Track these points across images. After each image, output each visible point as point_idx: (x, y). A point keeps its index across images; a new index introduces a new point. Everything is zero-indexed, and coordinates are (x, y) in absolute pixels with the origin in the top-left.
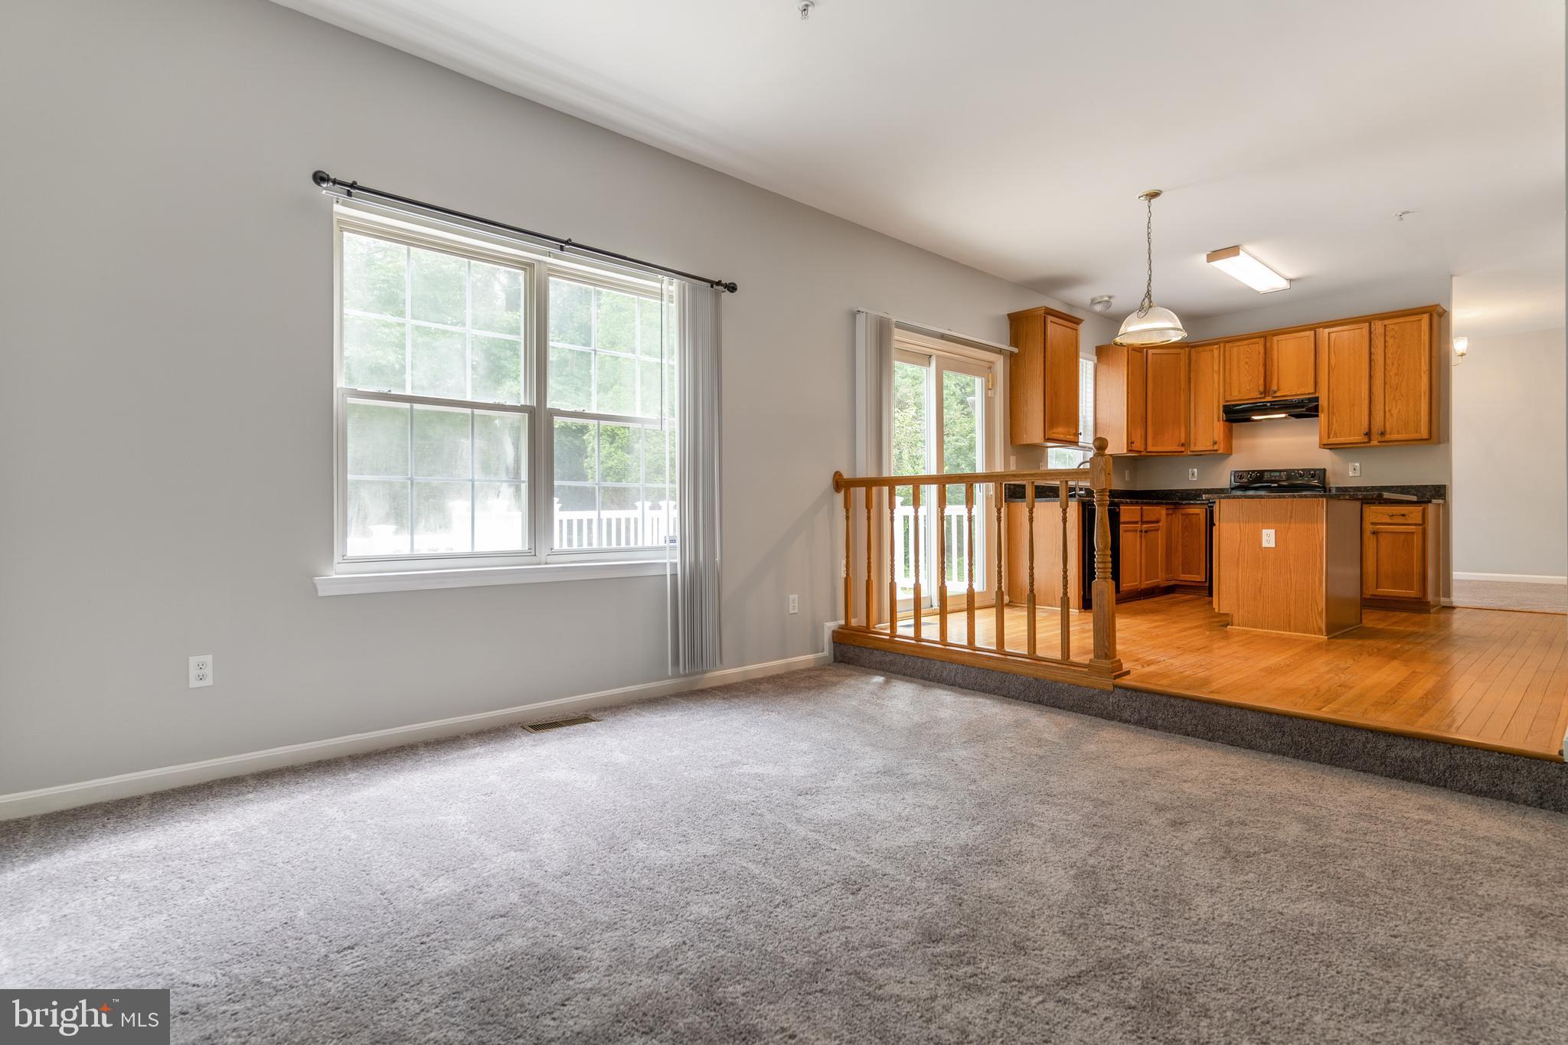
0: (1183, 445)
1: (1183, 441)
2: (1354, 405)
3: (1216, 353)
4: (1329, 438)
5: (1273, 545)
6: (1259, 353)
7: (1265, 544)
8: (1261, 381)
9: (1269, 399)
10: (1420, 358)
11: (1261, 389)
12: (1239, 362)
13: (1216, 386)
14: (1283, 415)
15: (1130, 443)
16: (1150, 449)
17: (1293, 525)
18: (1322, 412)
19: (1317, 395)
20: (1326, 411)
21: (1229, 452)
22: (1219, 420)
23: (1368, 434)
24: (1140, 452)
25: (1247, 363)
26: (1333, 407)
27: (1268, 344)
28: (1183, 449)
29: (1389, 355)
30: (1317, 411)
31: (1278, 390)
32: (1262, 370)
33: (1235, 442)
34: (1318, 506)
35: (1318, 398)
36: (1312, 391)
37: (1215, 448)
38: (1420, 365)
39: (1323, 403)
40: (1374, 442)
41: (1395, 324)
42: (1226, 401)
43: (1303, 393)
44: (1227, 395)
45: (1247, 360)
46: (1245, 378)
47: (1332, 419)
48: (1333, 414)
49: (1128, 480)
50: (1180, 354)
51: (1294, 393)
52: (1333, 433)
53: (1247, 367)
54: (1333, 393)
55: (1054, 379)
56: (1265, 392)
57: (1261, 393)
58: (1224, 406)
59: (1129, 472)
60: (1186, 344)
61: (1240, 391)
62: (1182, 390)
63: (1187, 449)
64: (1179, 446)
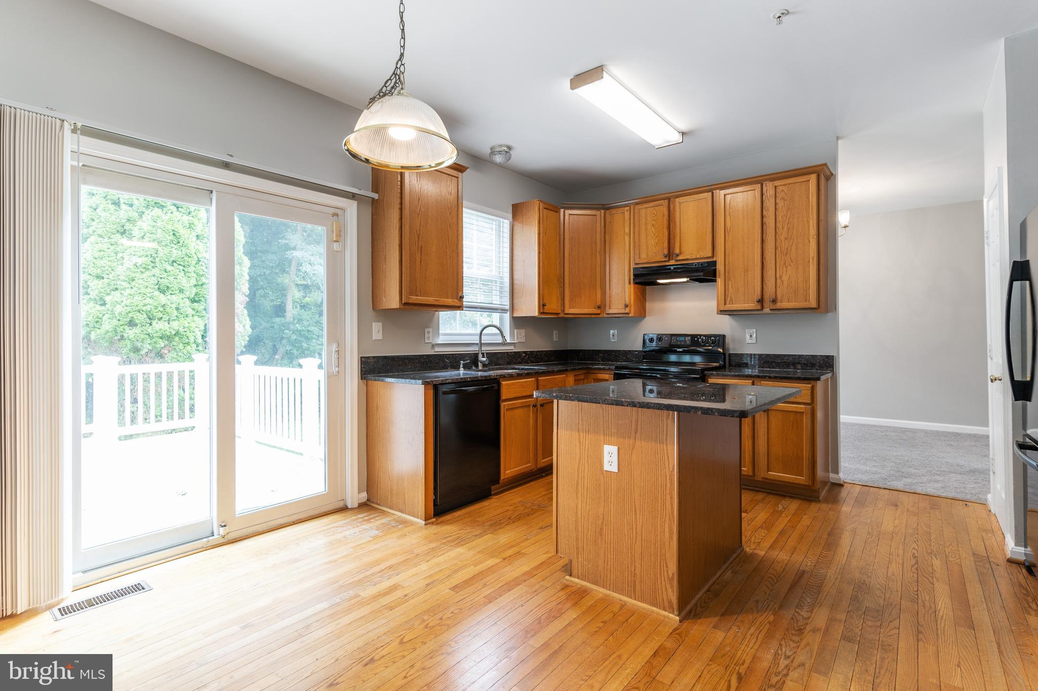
0: (599, 307)
1: (599, 303)
2: (747, 271)
3: (627, 214)
4: (725, 304)
5: (614, 469)
6: (664, 215)
7: (607, 467)
8: (666, 245)
9: (672, 262)
10: (808, 222)
11: (666, 252)
12: (646, 224)
13: (627, 248)
14: (685, 280)
15: (542, 305)
16: (569, 310)
17: (638, 443)
18: (719, 277)
19: (714, 259)
20: (722, 276)
21: (642, 313)
22: (630, 283)
23: (761, 301)
24: (558, 314)
25: (653, 225)
26: (729, 273)
27: (672, 206)
28: (599, 311)
29: (779, 218)
30: (715, 276)
31: (681, 253)
32: (666, 233)
33: (648, 305)
34: (667, 419)
35: (716, 261)
36: (710, 255)
37: (627, 311)
38: (809, 229)
39: (720, 267)
40: (767, 310)
41: (785, 185)
42: (636, 264)
43: (702, 256)
44: (637, 258)
45: (653, 222)
46: (652, 241)
47: (728, 284)
48: (729, 279)
49: (557, 340)
50: (596, 215)
51: (694, 257)
52: (729, 299)
53: (653, 229)
54: (729, 257)
55: (417, 232)
56: (670, 255)
57: (666, 257)
58: (634, 269)
59: (557, 332)
60: (602, 206)
61: (647, 254)
62: (598, 252)
63: (602, 312)
64: (595, 308)
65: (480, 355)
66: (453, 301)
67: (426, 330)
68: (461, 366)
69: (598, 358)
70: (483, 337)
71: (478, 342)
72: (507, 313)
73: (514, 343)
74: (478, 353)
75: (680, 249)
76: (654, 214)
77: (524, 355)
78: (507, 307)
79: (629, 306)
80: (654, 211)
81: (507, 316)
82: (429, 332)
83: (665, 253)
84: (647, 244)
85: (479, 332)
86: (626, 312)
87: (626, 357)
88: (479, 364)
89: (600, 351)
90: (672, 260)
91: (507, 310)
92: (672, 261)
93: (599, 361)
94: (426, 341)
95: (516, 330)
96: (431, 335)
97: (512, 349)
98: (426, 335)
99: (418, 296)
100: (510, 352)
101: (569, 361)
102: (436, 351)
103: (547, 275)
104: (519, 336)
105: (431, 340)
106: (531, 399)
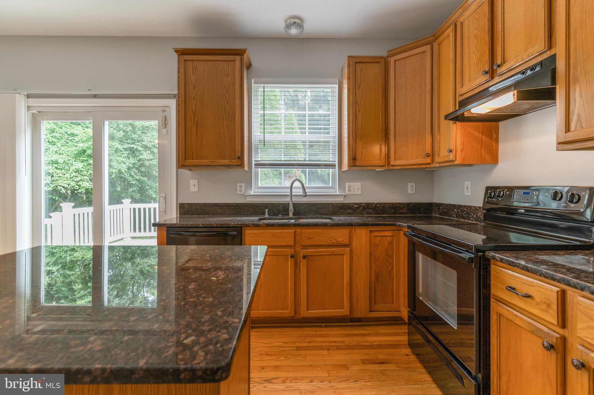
1: (429, 152)
3: (452, 35)
4: (567, 130)
6: (485, 15)
8: (487, 56)
11: (487, 67)
13: (452, 78)
19: (552, 52)
24: (382, 166)
25: (475, 36)
28: (429, 160)
31: (504, 62)
32: (487, 39)
33: (501, 147)
35: (555, 56)
37: (451, 157)
39: (560, 64)
44: (460, 88)
45: (475, 32)
46: (475, 58)
49: (414, 192)
50: (425, 51)
51: (521, 61)
53: (475, 41)
55: (193, 111)
58: (460, 103)
59: (414, 184)
60: (432, 38)
61: (471, 78)
63: (433, 161)
64: (424, 158)
65: (290, 206)
66: (230, 161)
67: (239, 185)
68: (267, 213)
69: (454, 214)
72: (336, 168)
73: (345, 196)
74: (288, 204)
75: (504, 56)
76: (476, 19)
77: (356, 206)
78: (337, 163)
79: (454, 152)
80: (477, 16)
81: (337, 171)
82: (241, 186)
84: (469, 65)
86: (451, 159)
87: (477, 216)
89: (454, 206)
90: (496, 75)
91: (334, 166)
92: (495, 79)
93: (454, 217)
94: (238, 193)
95: (347, 184)
96: (243, 188)
97: (341, 200)
98: (238, 188)
99: (194, 159)
100: (336, 203)
101: (433, 215)
102: (249, 200)
103: (362, 129)
104: (352, 189)
105: (243, 192)
106: (288, 250)
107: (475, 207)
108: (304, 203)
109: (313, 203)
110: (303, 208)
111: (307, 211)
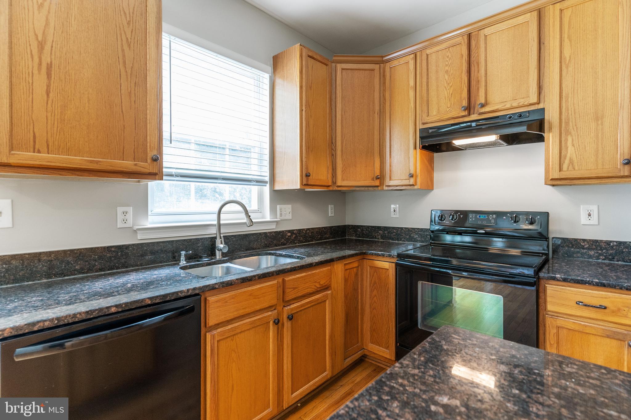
0: (377, 178)
1: (377, 173)
3: (412, 63)
4: (560, 170)
6: (462, 56)
8: (465, 94)
9: (474, 117)
11: (465, 103)
12: (438, 72)
13: (412, 105)
14: (492, 139)
15: (306, 175)
16: (339, 183)
18: (550, 129)
19: (541, 106)
20: (556, 130)
21: (429, 187)
22: (415, 148)
24: (329, 186)
25: (447, 72)
26: (567, 123)
27: (473, 44)
28: (377, 183)
30: (542, 131)
31: (486, 103)
32: (465, 78)
33: (437, 176)
35: (543, 110)
36: (535, 100)
37: (412, 181)
39: (551, 116)
42: (423, 124)
43: (521, 104)
44: (425, 115)
45: (447, 68)
46: (446, 92)
47: (566, 140)
48: (568, 133)
49: (333, 215)
50: (373, 70)
51: (508, 106)
52: (567, 162)
53: (446, 77)
54: (567, 101)
56: (469, 109)
57: (465, 110)
58: (421, 130)
59: (333, 206)
60: (380, 59)
61: (439, 110)
62: (376, 113)
63: (382, 184)
64: (373, 179)
65: (218, 241)
67: (120, 210)
68: (183, 258)
69: (378, 235)
70: (222, 216)
71: (215, 222)
72: (266, 186)
73: (277, 222)
74: (215, 238)
75: (486, 98)
76: (448, 57)
77: (289, 234)
78: (267, 179)
79: (414, 177)
80: (448, 54)
81: (267, 189)
82: (125, 213)
83: (464, 105)
84: (438, 97)
85: (217, 210)
86: (411, 183)
87: (410, 236)
88: (217, 252)
89: (379, 228)
90: (474, 114)
91: (266, 182)
92: (472, 116)
93: (378, 239)
94: (120, 225)
95: (278, 206)
96: (130, 216)
97: (273, 228)
98: (120, 217)
99: (39, 152)
100: (269, 232)
101: (347, 237)
102: (141, 238)
103: (313, 139)
104: (283, 213)
105: (130, 224)
106: (270, 313)
107: (408, 228)
108: (232, 236)
109: (244, 235)
110: (232, 242)
111: (236, 246)
